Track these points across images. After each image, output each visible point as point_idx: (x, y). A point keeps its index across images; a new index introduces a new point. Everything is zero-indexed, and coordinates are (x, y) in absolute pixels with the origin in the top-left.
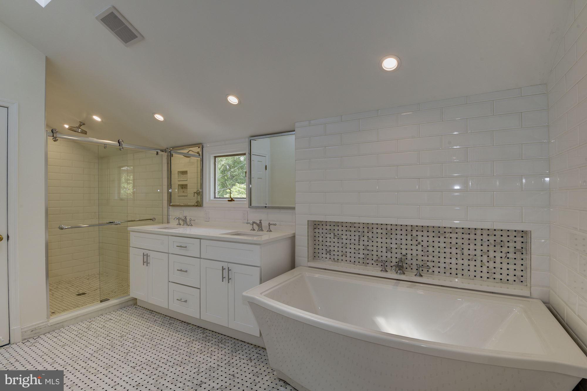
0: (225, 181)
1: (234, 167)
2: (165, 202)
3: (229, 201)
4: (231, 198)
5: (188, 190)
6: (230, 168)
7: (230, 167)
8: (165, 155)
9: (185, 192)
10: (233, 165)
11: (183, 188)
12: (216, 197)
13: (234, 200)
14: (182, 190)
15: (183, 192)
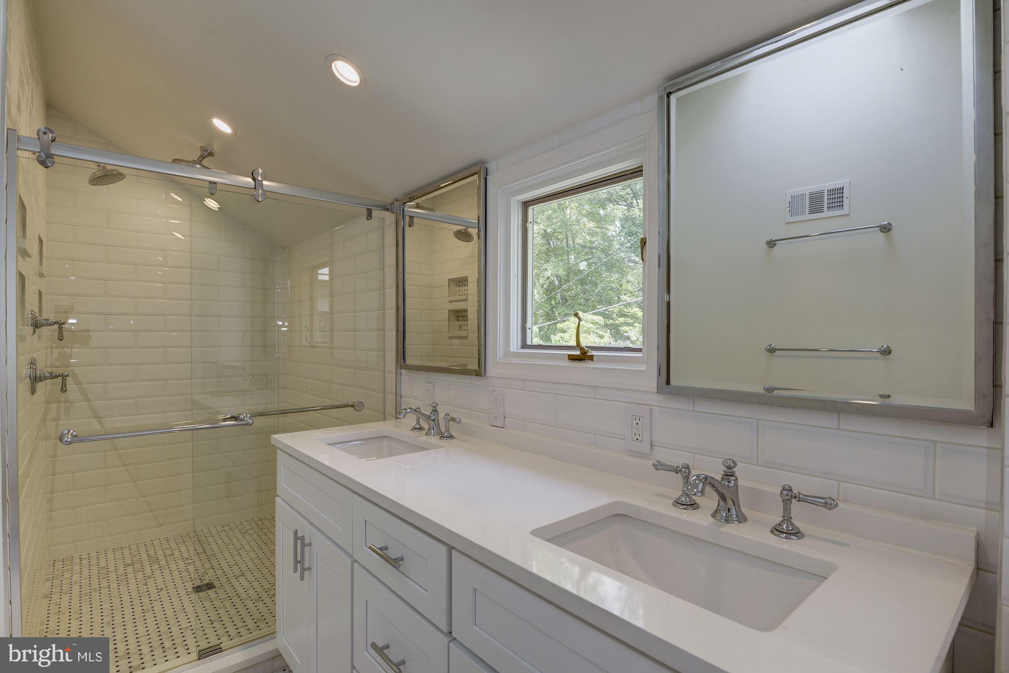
0: (552, 308)
1: (567, 281)
2: (391, 357)
3: (572, 358)
4: (582, 349)
5: (469, 322)
6: (561, 284)
7: (560, 281)
8: (389, 217)
9: (463, 328)
10: (566, 278)
11: (461, 318)
12: (529, 342)
13: (591, 358)
14: (458, 323)
15: (460, 328)
